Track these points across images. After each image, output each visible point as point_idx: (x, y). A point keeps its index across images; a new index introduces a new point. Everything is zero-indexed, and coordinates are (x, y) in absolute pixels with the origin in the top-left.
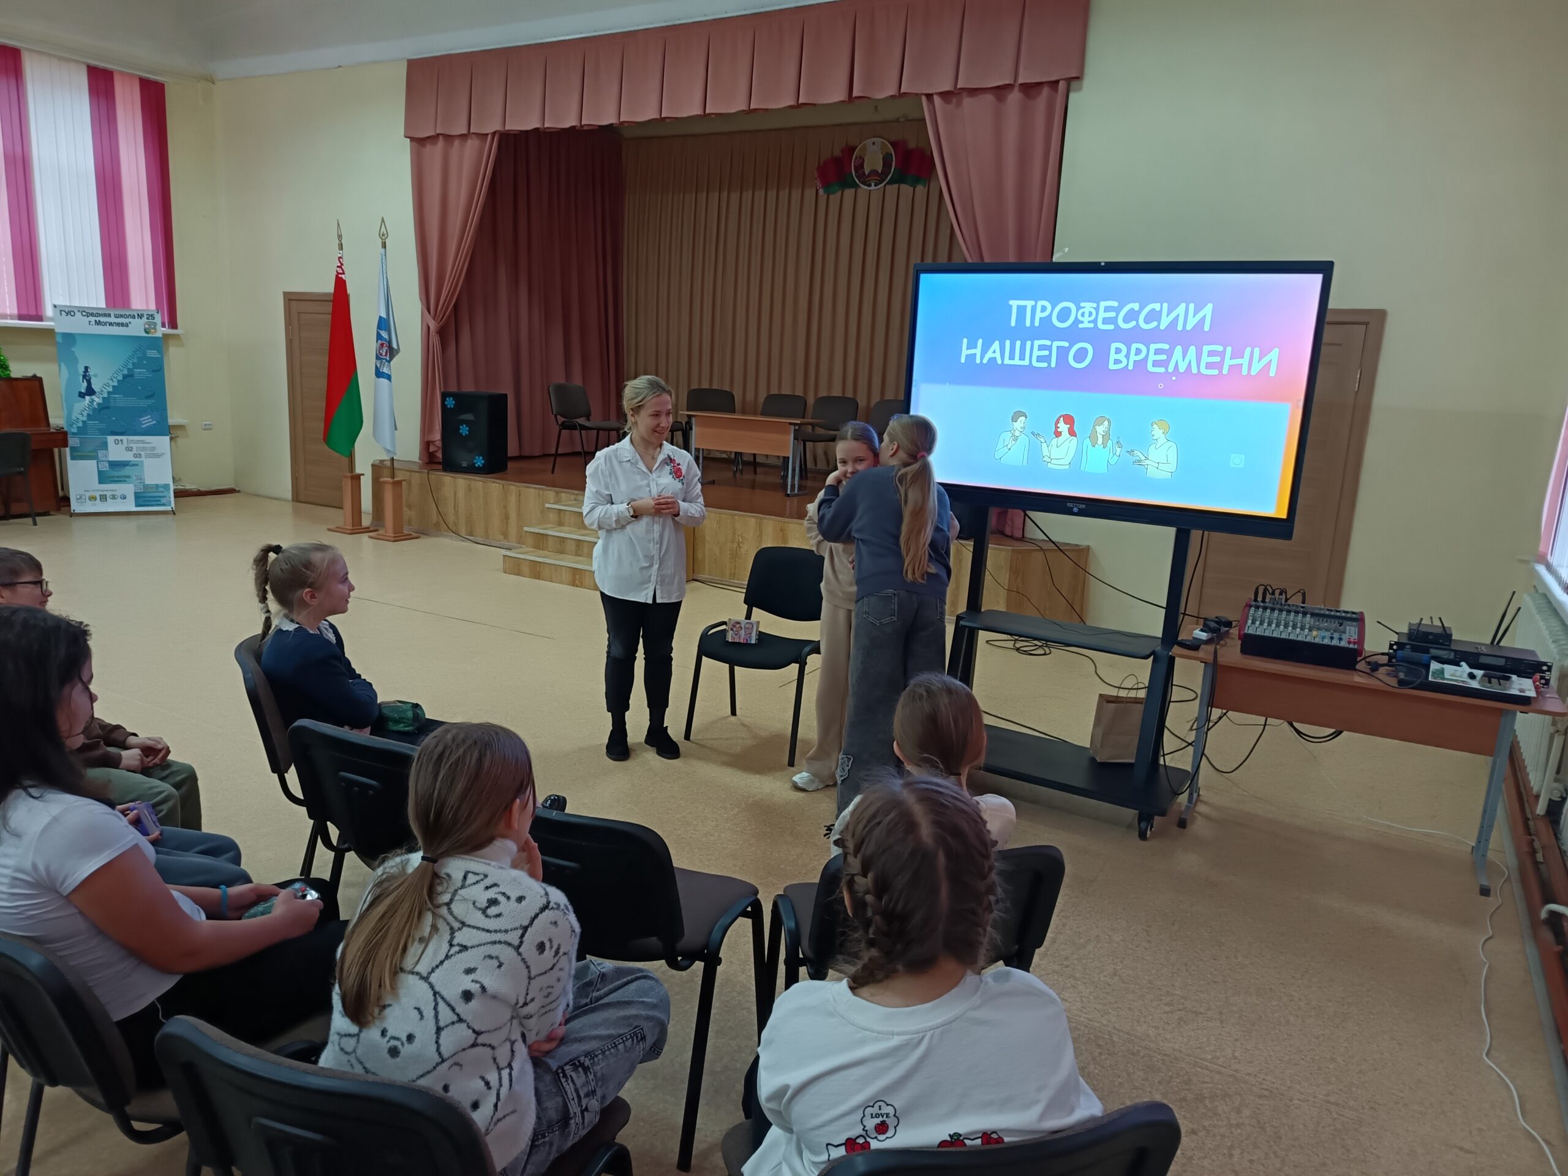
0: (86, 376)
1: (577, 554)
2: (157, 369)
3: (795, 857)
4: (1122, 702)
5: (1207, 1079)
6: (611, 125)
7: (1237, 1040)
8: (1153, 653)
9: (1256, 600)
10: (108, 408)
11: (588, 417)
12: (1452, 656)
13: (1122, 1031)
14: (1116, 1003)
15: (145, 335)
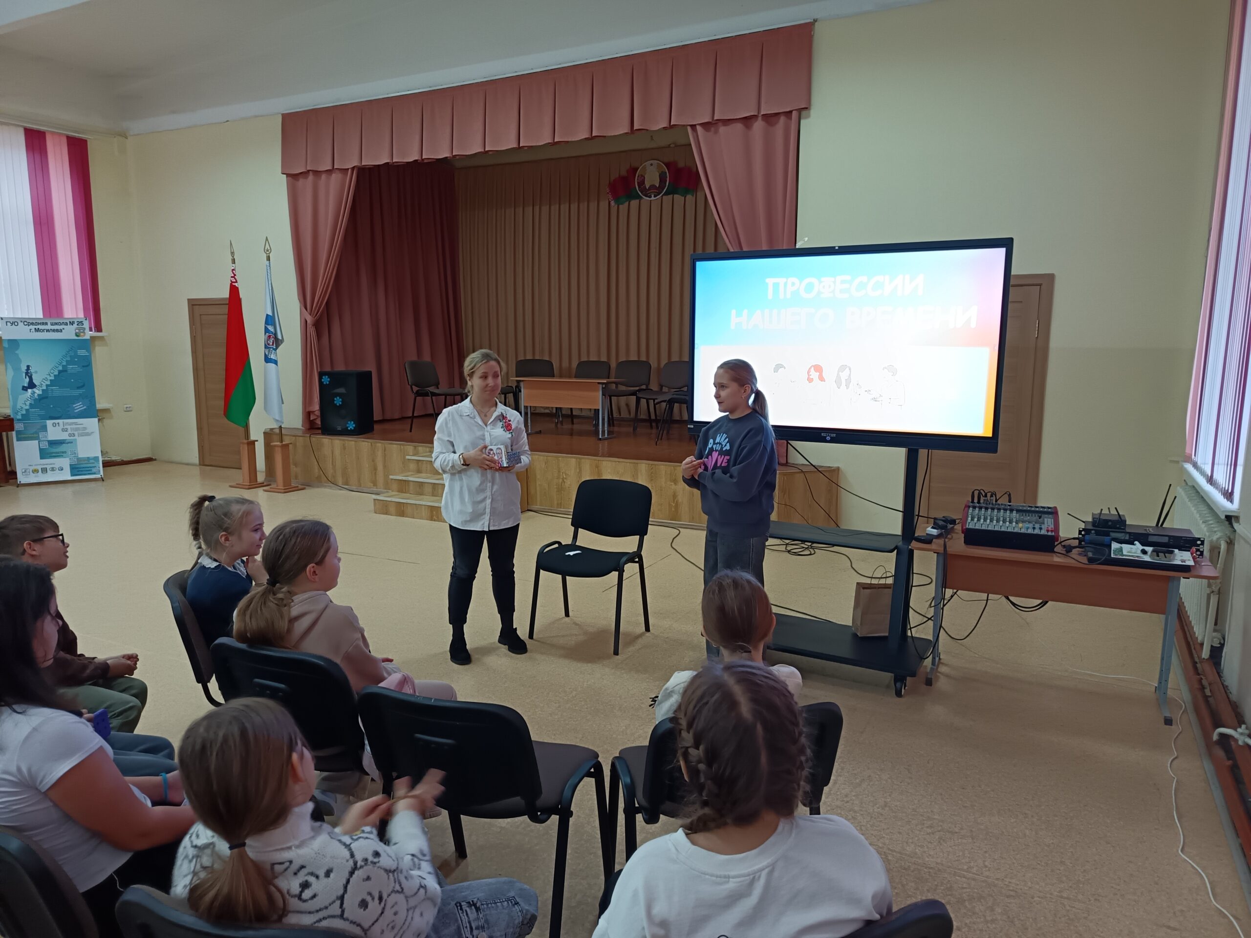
0: (28, 373)
1: (433, 495)
2: (87, 364)
3: (624, 728)
4: (875, 588)
5: (965, 886)
6: (447, 157)
7: (986, 852)
8: (896, 548)
9: (973, 502)
10: (47, 398)
11: (437, 385)
12: (1127, 537)
13: (895, 851)
14: (888, 828)
15: (77, 338)
